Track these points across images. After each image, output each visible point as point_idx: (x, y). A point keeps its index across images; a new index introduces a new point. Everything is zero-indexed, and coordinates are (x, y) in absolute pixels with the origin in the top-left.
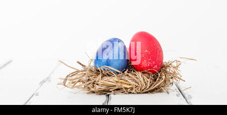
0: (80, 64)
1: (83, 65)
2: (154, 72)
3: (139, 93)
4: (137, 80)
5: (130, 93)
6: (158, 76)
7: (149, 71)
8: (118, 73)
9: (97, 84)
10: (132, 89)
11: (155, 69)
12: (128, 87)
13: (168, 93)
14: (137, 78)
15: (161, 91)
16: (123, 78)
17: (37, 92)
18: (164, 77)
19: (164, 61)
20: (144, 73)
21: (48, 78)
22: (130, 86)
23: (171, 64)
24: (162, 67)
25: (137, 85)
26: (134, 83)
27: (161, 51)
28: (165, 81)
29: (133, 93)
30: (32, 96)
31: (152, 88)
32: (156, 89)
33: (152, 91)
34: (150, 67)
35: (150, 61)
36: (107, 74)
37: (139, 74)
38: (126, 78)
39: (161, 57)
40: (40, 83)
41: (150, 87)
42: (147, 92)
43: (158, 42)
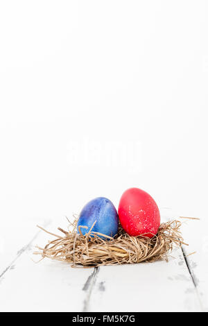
0: (62, 231)
1: (65, 232)
2: (151, 236)
3: (136, 263)
4: (133, 247)
5: (125, 263)
6: (156, 240)
7: (146, 235)
8: (109, 240)
9: (85, 254)
10: (127, 258)
11: (153, 232)
12: (123, 255)
13: (167, 261)
14: (132, 245)
15: (160, 259)
16: (115, 245)
17: (13, 264)
18: (163, 242)
19: (161, 222)
20: (139, 238)
21: (28, 246)
22: (125, 255)
23: (169, 226)
24: (159, 230)
25: (133, 253)
26: (129, 251)
27: (157, 211)
28: (165, 247)
29: (129, 263)
30: (7, 269)
31: (150, 256)
32: (154, 256)
33: (149, 260)
34: (147, 230)
35: (146, 223)
36: (96, 241)
37: (134, 240)
38: (119, 245)
39: (158, 217)
40: (18, 252)
41: (148, 254)
42: (144, 261)
43: (153, 200)
